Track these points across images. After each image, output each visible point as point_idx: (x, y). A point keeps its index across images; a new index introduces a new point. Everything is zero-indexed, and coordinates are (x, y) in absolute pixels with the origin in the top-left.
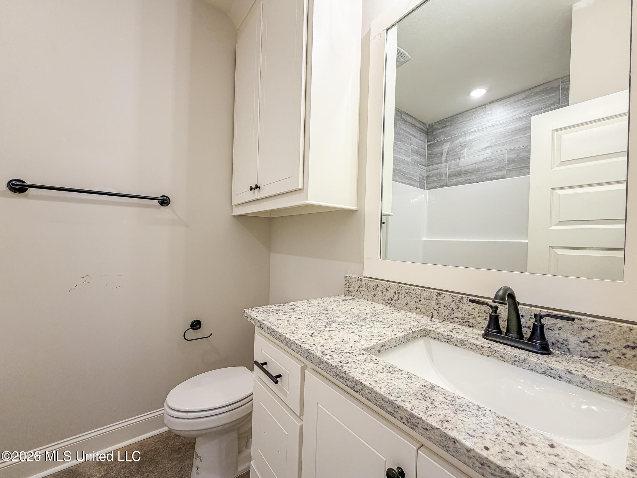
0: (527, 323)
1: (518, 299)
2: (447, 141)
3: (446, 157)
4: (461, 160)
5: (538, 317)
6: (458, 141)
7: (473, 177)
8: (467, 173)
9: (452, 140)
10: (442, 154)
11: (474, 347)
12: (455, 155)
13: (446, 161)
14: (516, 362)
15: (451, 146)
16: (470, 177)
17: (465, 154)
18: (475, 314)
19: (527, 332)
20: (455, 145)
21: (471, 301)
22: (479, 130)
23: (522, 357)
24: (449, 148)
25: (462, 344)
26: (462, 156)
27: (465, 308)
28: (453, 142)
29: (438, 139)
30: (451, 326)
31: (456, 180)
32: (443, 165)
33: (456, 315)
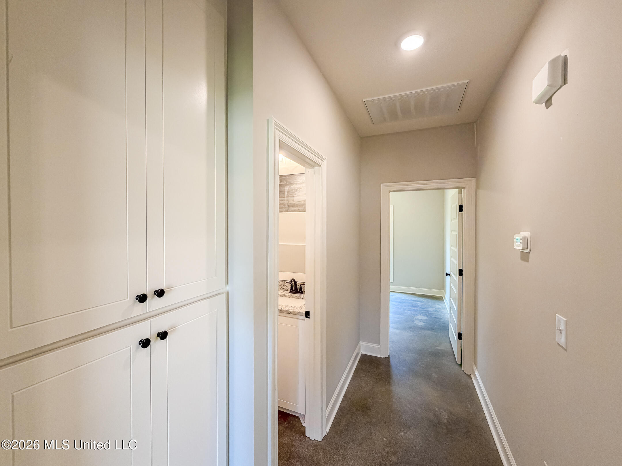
0: (298, 287)
1: (296, 281)
2: (287, 185)
3: (287, 194)
4: (295, 198)
5: (301, 285)
6: (293, 186)
7: (301, 209)
8: (298, 206)
9: (290, 185)
10: (285, 192)
11: (286, 296)
12: (291, 194)
13: (287, 197)
14: (295, 297)
15: (289, 189)
16: (299, 209)
17: (296, 195)
18: (288, 286)
19: (299, 290)
20: (291, 188)
21: (286, 283)
22: (303, 183)
23: (296, 296)
24: (288, 189)
25: (284, 296)
26: (295, 195)
27: (285, 285)
28: (290, 186)
29: (282, 182)
30: (282, 291)
31: (292, 209)
32: (285, 198)
33: (283, 288)
